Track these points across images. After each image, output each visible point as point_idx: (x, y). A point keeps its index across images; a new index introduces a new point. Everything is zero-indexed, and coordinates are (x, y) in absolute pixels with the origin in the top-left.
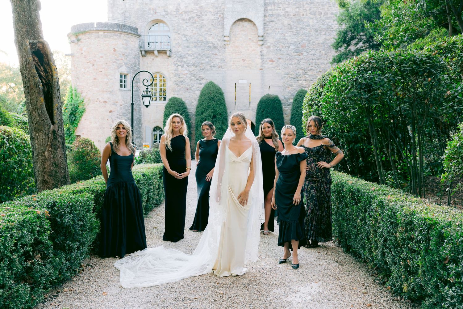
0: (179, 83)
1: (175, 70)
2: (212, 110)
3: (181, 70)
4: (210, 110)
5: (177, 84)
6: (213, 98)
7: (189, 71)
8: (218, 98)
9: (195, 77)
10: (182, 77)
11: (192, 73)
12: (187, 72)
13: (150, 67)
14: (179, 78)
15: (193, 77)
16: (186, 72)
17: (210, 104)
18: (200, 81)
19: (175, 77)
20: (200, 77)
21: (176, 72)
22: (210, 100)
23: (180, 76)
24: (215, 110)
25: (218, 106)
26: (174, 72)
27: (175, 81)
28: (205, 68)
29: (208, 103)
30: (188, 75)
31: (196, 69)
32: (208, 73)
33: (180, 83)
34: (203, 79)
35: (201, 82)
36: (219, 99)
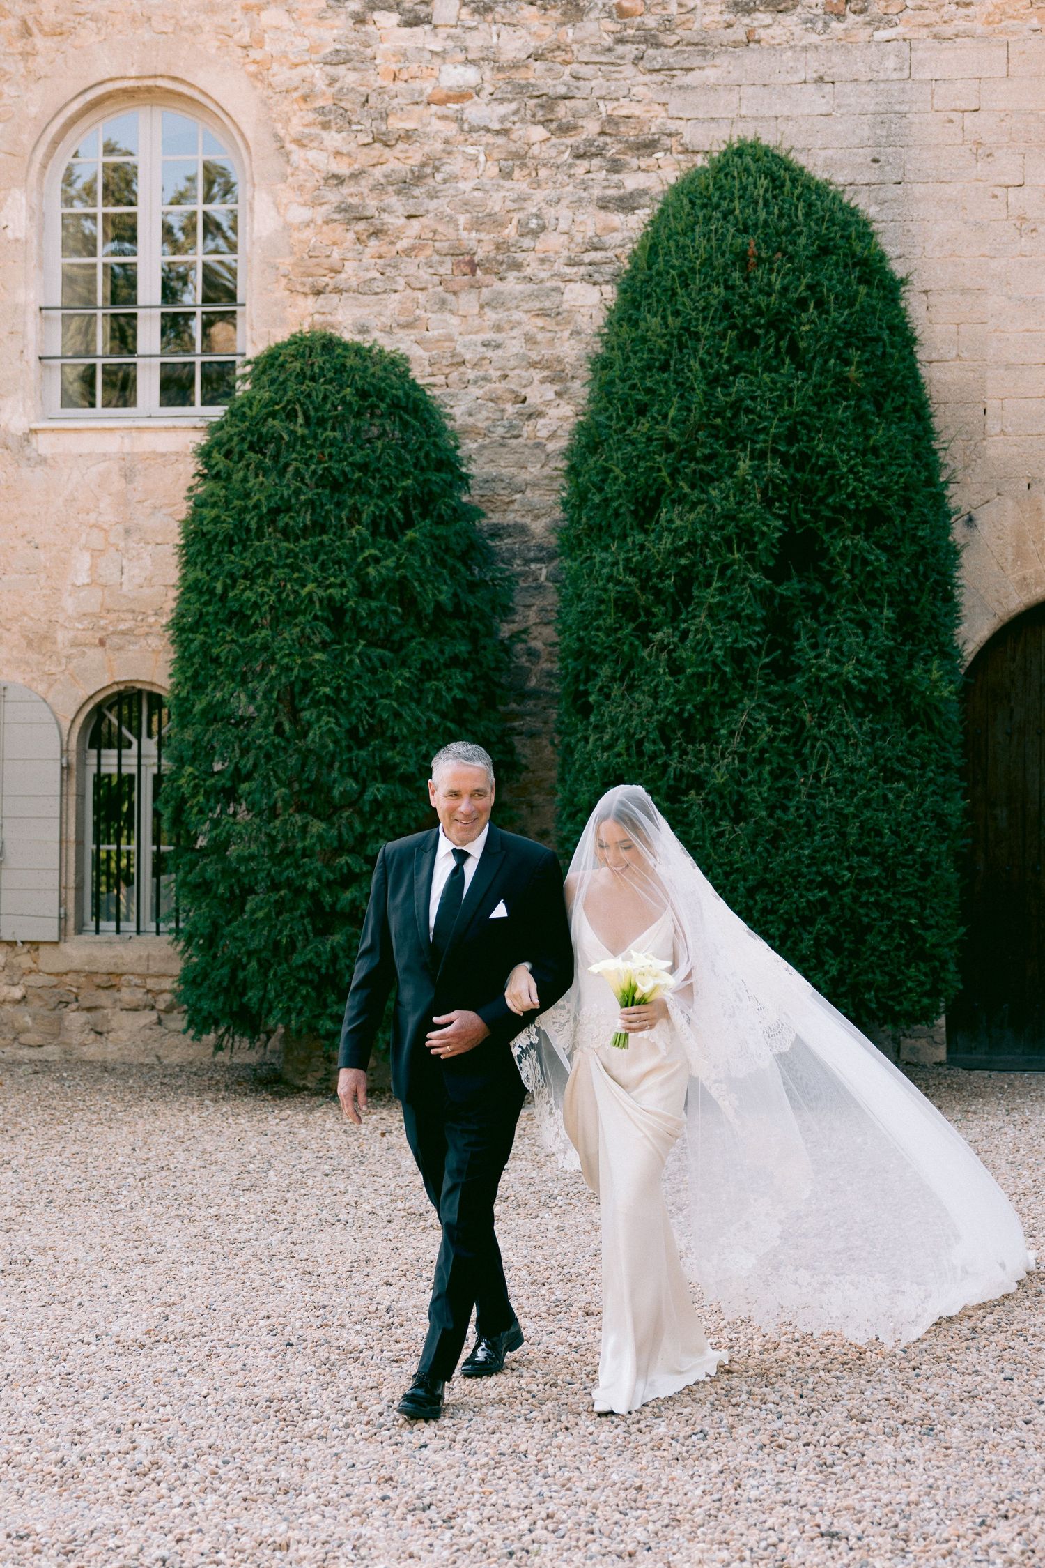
0: (372, 205)
1: (340, 58)
2: (773, 467)
3: (403, 55)
4: (744, 465)
5: (352, 214)
6: (778, 322)
7: (489, 58)
8: (839, 316)
9: (566, 129)
10: (408, 136)
11: (521, 90)
12: (470, 76)
13: (58, 32)
14: (382, 140)
15: (538, 133)
16: (457, 76)
17: (740, 384)
18: (615, 166)
19: (333, 139)
20: (611, 125)
21: (349, 78)
22: (748, 340)
23: (396, 124)
24: (802, 462)
25: (841, 412)
26: (318, 74)
27: (339, 180)
28: (668, 24)
29: (713, 381)
30: (477, 111)
31: (569, 33)
32: (710, 74)
33: (393, 201)
34: (648, 146)
35: (632, 182)
36: (855, 335)
